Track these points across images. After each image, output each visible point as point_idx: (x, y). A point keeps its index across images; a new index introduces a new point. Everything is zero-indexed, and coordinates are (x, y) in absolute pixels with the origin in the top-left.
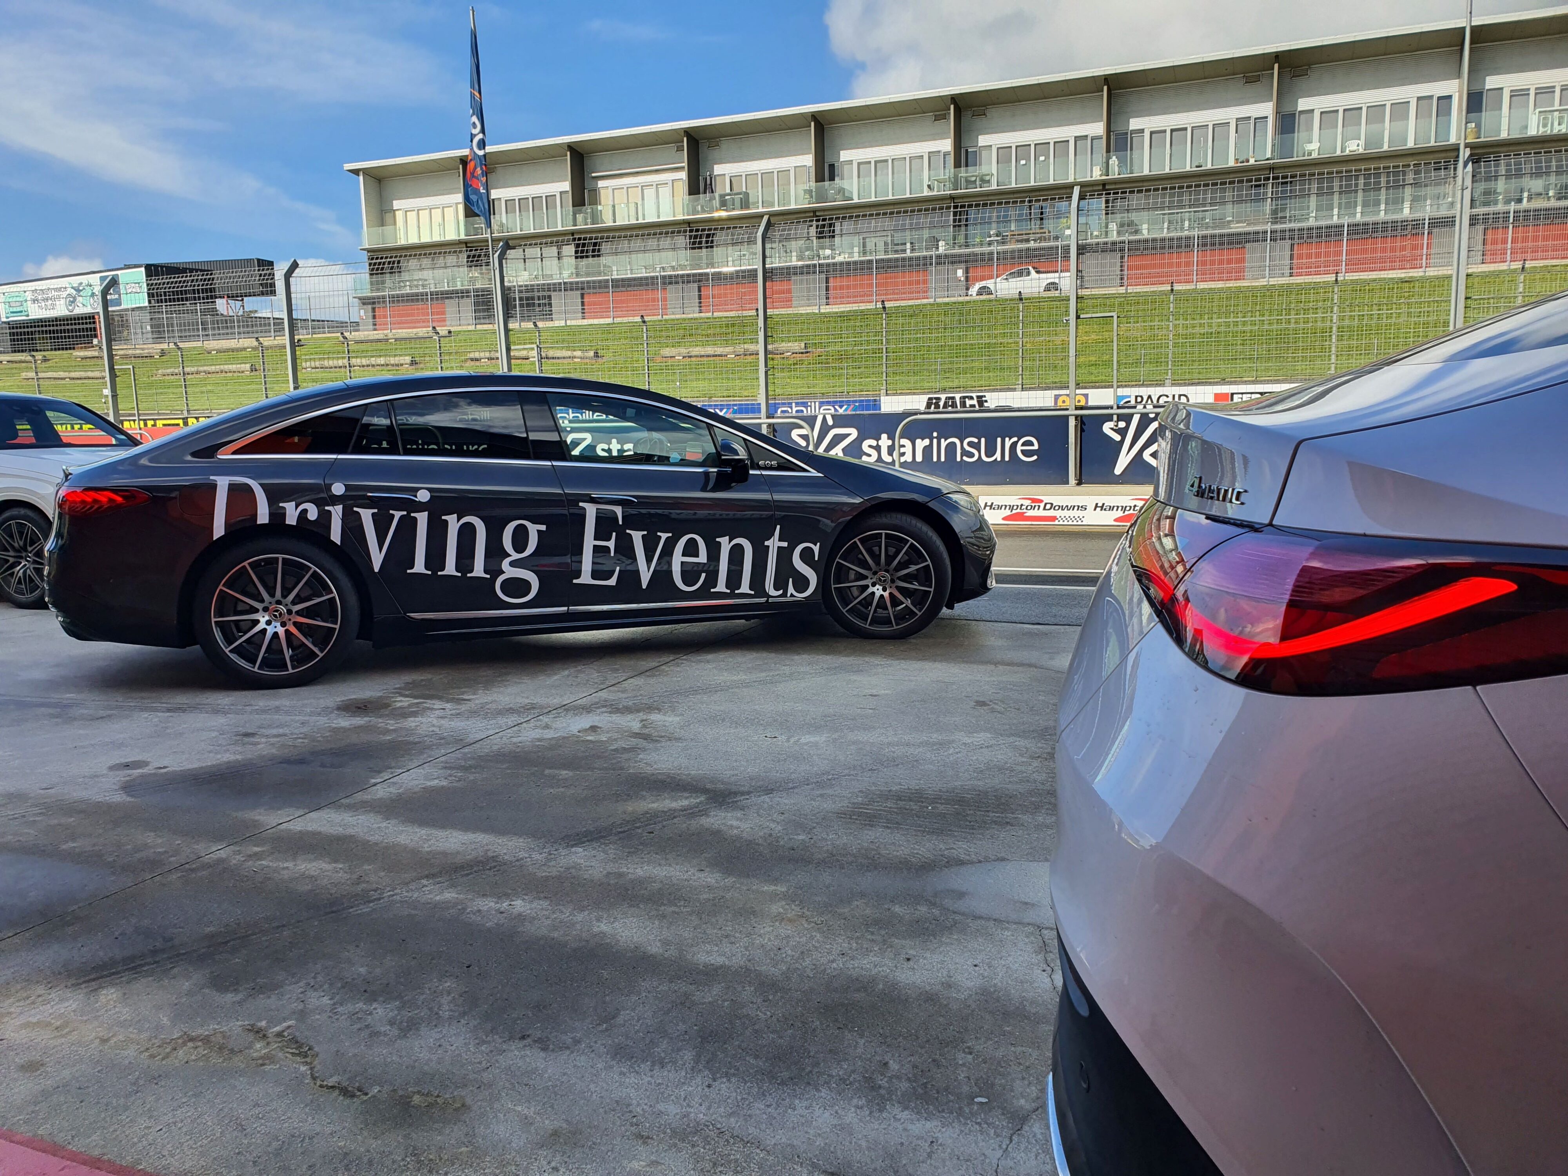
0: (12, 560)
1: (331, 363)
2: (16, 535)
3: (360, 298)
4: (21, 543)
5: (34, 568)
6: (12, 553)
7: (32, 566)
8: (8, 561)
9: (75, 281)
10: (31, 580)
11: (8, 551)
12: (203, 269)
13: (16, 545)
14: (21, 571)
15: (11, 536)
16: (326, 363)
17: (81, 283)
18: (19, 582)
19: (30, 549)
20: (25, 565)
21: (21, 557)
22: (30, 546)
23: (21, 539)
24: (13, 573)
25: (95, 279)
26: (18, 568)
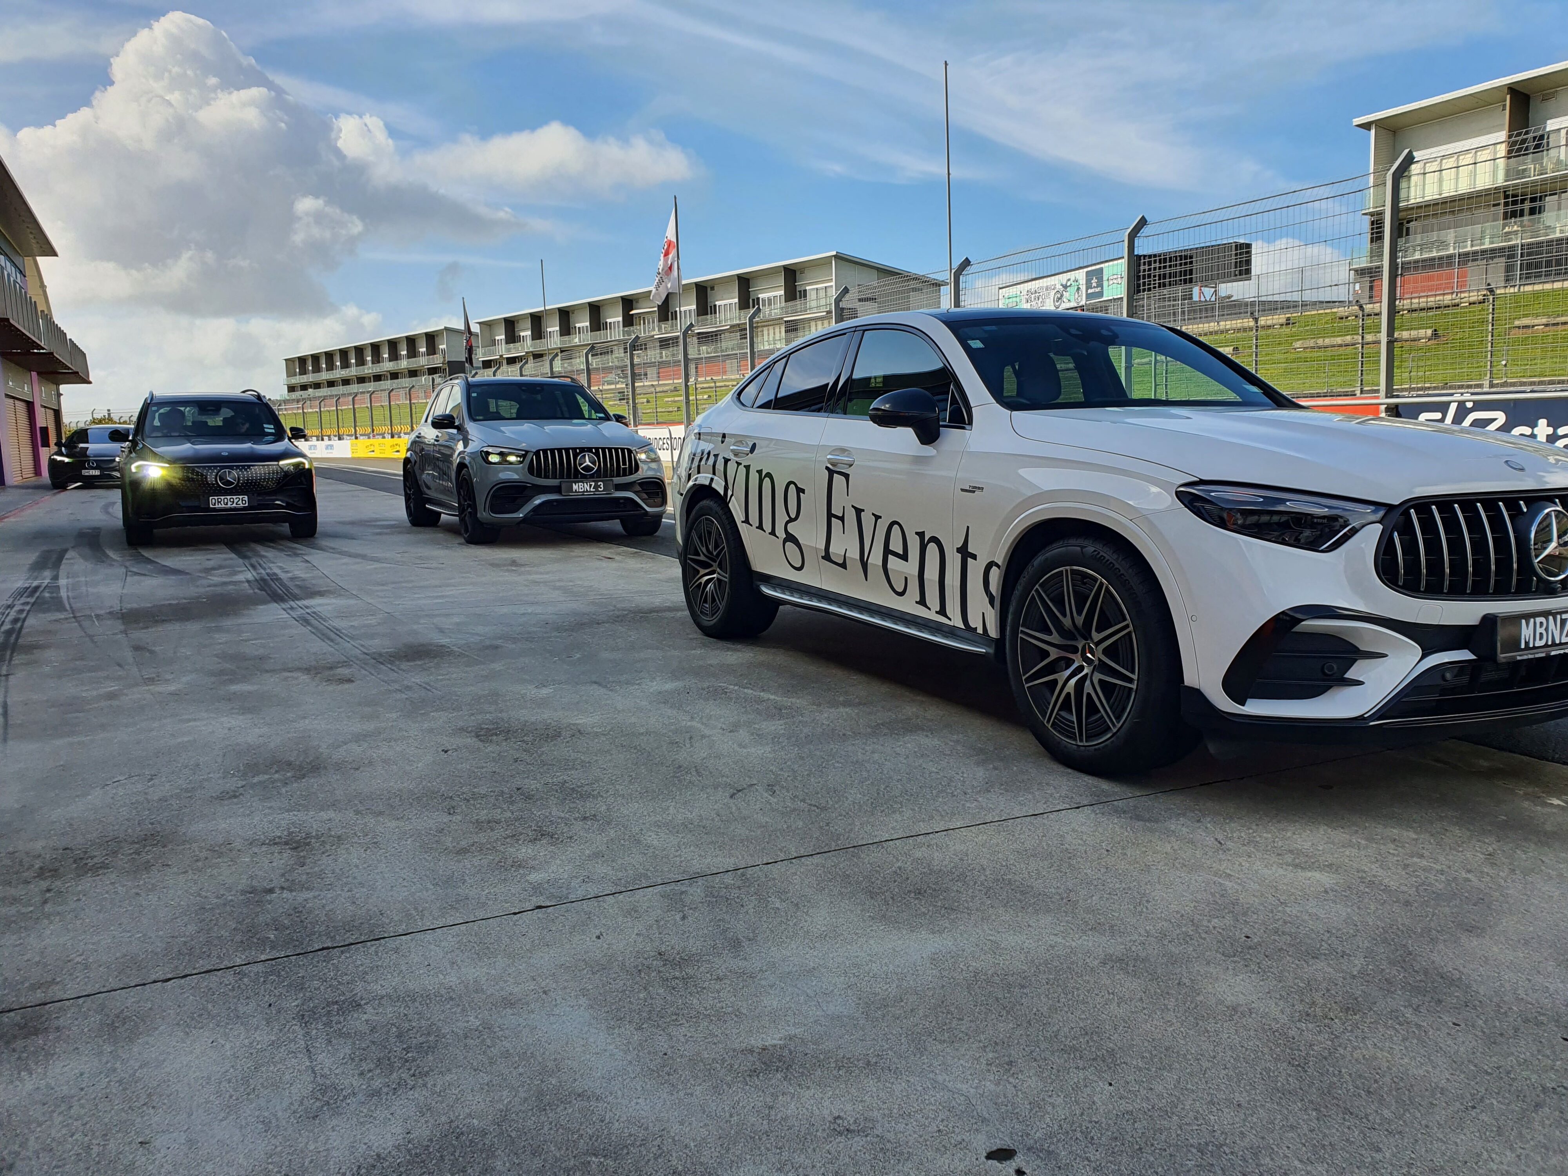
0: (1054, 653)
1: (1327, 341)
2: (1070, 602)
3: (1356, 270)
4: (1080, 620)
5: (1101, 681)
6: (1055, 638)
7: (1097, 676)
8: (1046, 654)
9: (1063, 278)
10: (1092, 709)
11: (1050, 633)
12: (1186, 258)
13: (1067, 622)
14: (1073, 681)
15: (1060, 603)
16: (1320, 342)
17: (1069, 280)
18: (1066, 705)
19: (1096, 637)
20: (1080, 669)
21: (1075, 650)
22: (1099, 630)
23: (1079, 613)
24: (1055, 682)
25: (1081, 275)
26: (1068, 672)
